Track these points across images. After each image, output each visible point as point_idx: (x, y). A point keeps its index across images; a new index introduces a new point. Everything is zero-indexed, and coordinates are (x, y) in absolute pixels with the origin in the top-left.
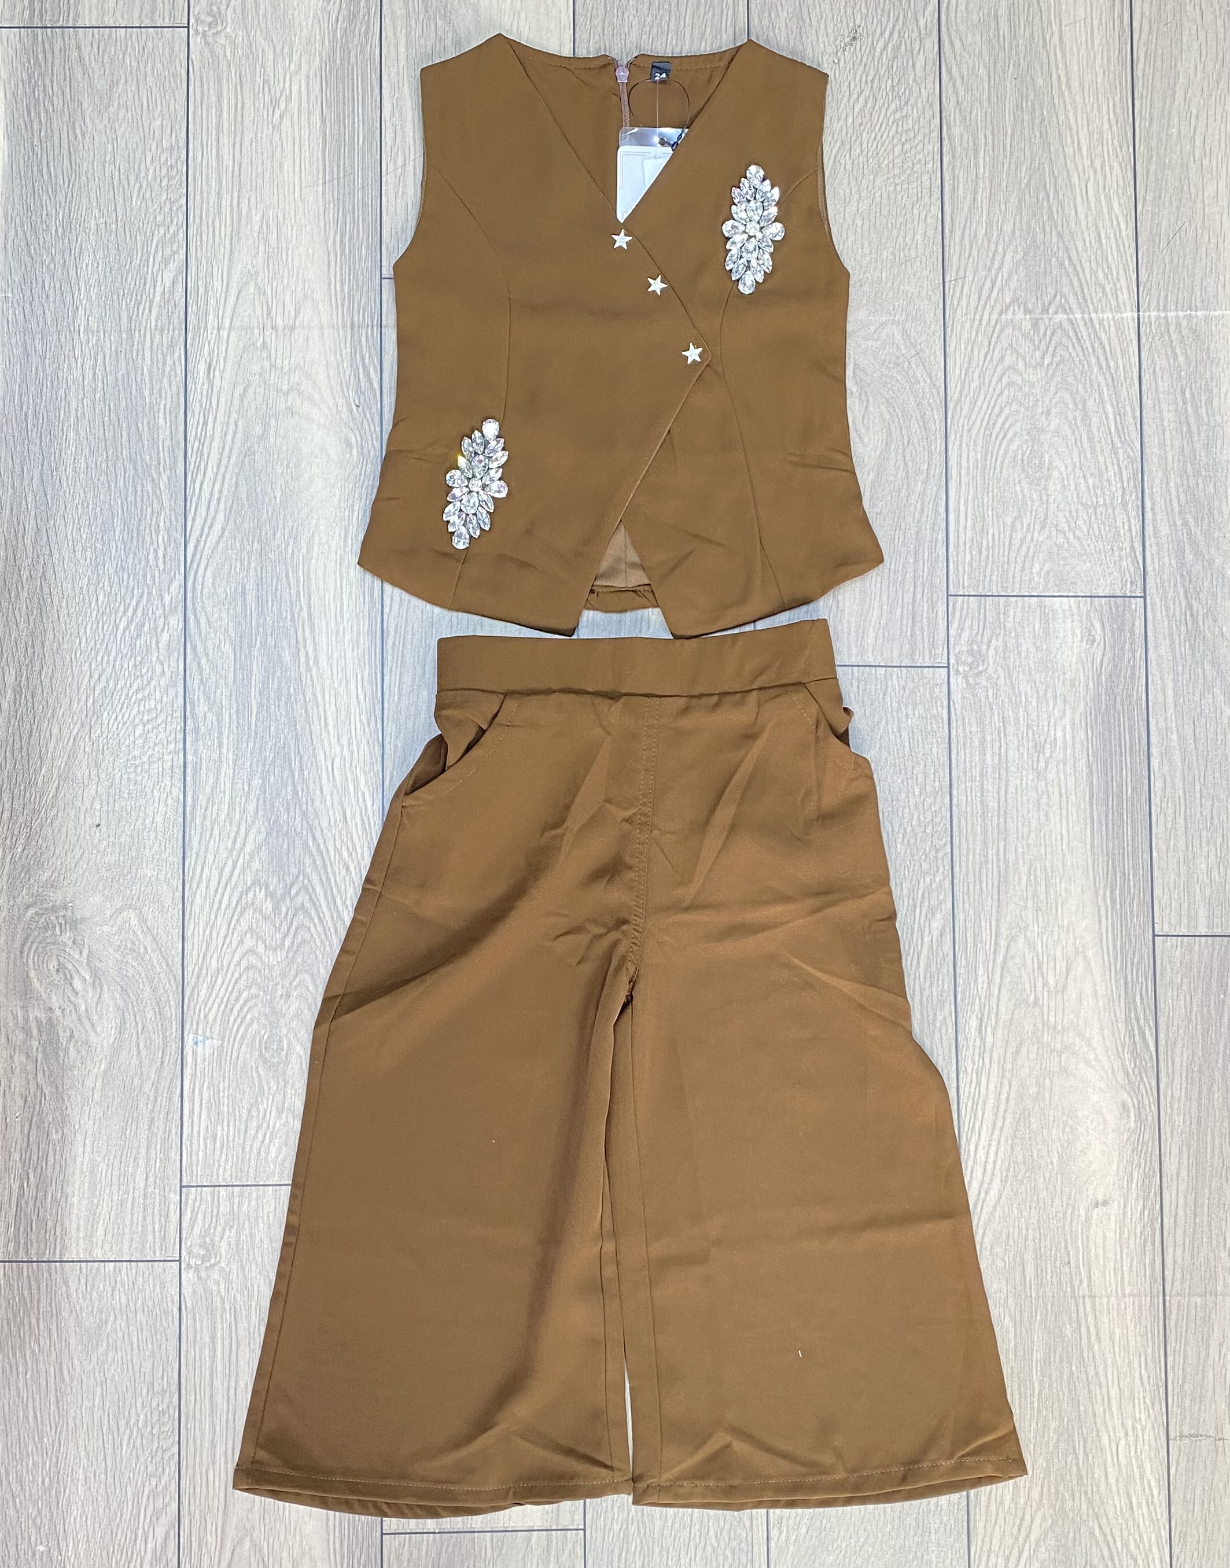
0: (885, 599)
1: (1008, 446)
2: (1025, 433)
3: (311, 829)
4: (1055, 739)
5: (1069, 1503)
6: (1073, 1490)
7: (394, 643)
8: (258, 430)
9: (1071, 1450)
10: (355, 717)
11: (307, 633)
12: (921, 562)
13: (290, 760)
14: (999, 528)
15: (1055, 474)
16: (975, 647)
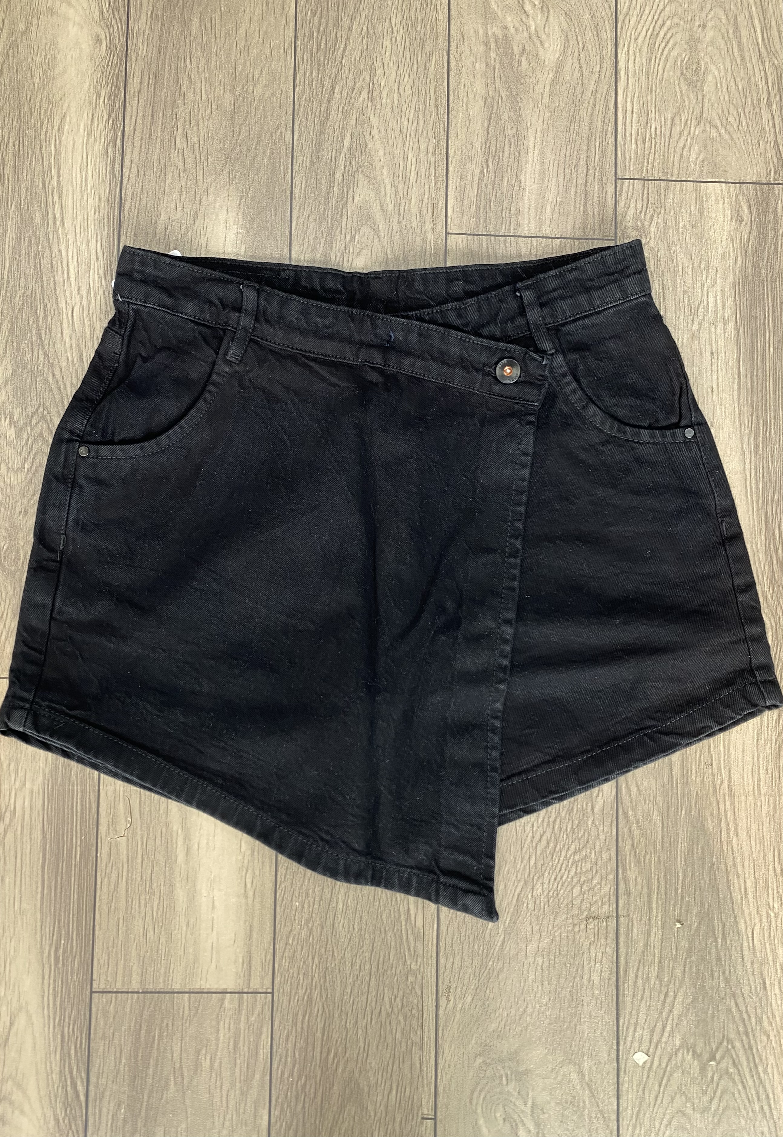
0: (561, 179)
1: (669, 54)
2: (683, 42)
3: (51, 366)
4: (708, 305)
5: (709, 983)
6: (712, 970)
7: (130, 208)
8: (22, 26)
9: (711, 934)
10: (94, 272)
11: (56, 198)
12: (593, 150)
13: (37, 307)
14: (661, 122)
15: (710, 78)
16: (639, 223)
